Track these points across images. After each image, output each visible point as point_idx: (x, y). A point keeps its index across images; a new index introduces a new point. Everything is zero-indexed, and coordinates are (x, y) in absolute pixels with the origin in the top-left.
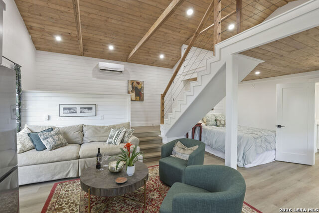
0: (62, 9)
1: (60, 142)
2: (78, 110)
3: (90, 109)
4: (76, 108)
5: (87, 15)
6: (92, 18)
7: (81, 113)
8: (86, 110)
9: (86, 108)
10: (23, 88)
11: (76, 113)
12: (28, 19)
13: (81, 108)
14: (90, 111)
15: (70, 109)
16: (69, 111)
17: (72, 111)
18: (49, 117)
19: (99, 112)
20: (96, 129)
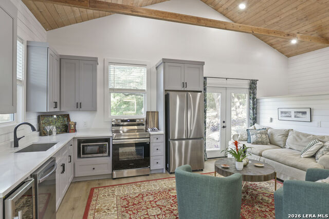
0: (275, 20)
1: (261, 140)
2: (293, 114)
3: (304, 113)
4: (290, 112)
5: (295, 11)
6: (302, 9)
7: (295, 117)
8: (300, 115)
9: (300, 112)
10: (258, 96)
11: (291, 117)
12: (267, 40)
13: (295, 112)
14: (304, 116)
15: (285, 113)
16: (285, 115)
17: (287, 115)
18: (271, 120)
19: (314, 118)
20: (298, 136)
